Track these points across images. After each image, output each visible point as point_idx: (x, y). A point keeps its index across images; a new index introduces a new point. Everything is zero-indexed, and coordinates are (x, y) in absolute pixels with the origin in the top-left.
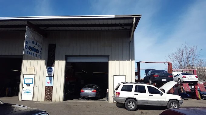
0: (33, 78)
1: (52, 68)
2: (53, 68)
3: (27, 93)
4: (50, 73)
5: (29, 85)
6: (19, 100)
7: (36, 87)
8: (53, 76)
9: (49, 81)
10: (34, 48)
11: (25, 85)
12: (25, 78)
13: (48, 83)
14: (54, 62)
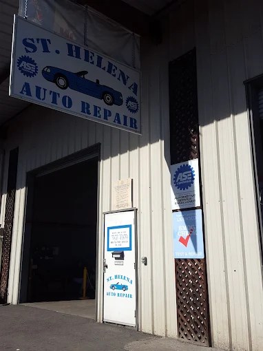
0: (130, 226)
1: (189, 168)
2: (193, 163)
3: (117, 291)
4: (184, 192)
5: (120, 254)
6: (98, 321)
7: (143, 264)
8: (198, 204)
9: (185, 232)
10: (87, 77)
11: (109, 258)
12: (109, 228)
13: (183, 241)
14: (197, 133)
